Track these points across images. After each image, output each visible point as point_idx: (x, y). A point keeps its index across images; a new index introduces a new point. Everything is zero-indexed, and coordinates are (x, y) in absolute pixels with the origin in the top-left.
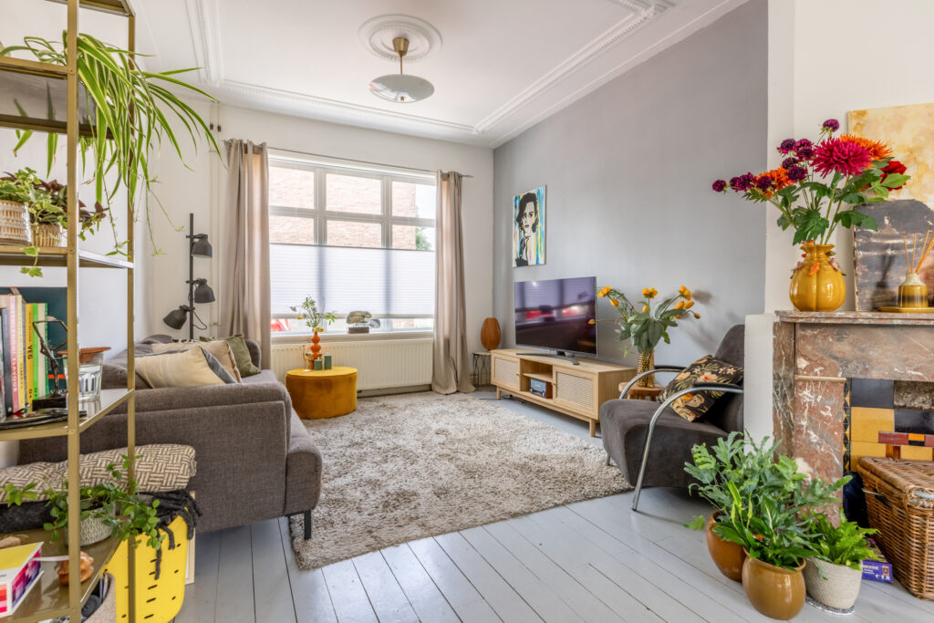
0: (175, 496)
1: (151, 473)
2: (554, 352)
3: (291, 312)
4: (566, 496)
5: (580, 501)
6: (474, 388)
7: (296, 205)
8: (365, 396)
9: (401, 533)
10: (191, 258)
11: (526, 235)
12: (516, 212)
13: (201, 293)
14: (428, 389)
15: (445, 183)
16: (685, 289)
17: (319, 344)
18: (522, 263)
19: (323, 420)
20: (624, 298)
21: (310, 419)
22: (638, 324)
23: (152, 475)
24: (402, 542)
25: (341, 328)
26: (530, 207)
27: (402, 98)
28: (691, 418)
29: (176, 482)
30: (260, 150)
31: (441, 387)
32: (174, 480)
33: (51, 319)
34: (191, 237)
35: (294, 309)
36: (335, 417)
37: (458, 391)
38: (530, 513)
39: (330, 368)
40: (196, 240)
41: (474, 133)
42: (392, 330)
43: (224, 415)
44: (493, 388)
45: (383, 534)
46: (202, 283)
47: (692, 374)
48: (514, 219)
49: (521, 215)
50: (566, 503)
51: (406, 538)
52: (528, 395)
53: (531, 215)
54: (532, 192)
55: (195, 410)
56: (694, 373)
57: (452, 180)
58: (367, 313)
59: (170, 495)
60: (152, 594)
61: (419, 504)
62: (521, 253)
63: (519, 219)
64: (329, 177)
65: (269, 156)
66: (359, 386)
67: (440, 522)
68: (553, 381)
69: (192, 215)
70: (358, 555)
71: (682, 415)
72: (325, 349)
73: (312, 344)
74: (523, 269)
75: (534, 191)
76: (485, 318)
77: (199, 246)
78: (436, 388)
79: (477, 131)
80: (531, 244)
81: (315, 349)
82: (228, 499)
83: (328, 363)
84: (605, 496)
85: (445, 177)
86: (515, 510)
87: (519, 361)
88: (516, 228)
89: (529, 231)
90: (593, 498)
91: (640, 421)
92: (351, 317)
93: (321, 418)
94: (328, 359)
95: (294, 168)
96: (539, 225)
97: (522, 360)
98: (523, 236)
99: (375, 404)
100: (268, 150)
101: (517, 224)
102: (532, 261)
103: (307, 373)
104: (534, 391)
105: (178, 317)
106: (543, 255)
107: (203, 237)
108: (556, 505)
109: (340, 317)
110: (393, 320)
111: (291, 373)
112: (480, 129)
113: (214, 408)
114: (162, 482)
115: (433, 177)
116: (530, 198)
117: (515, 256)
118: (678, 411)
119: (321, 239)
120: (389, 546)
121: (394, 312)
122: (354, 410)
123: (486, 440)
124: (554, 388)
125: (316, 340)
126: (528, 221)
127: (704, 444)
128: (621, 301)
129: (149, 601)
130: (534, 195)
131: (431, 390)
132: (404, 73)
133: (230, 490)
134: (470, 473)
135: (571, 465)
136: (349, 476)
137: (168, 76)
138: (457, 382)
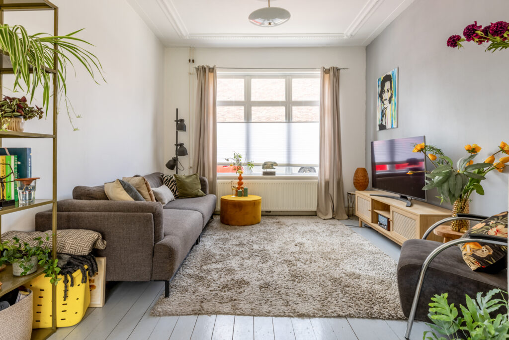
0: (81, 259)
1: (72, 244)
2: (398, 195)
3: (226, 161)
4: (351, 311)
5: (363, 318)
6: (347, 217)
7: (233, 99)
8: (268, 214)
9: (219, 307)
10: (177, 132)
11: (385, 106)
12: (379, 90)
13: (181, 150)
14: (313, 215)
15: (327, 76)
16: (505, 145)
17: (242, 181)
18: (382, 127)
19: (236, 227)
20: (442, 154)
21: (230, 225)
22: (440, 176)
23: (72, 245)
24: (214, 314)
25: (258, 171)
26: (387, 85)
27: (270, 24)
28: (473, 267)
29: (82, 251)
30: (212, 70)
31: (323, 214)
32: (81, 250)
33: (19, 163)
34: (177, 121)
35: (228, 160)
36: (244, 225)
37: (333, 218)
38: (314, 316)
39: (247, 196)
40: (179, 122)
41: (345, 37)
42: (292, 174)
43: (120, 218)
44: (357, 218)
45: (206, 306)
46: (181, 145)
47: (487, 225)
48: (378, 96)
49: (382, 91)
50: (350, 316)
51: (218, 311)
52: (376, 226)
53: (388, 91)
54: (388, 74)
55: (107, 213)
56: (488, 225)
57: (332, 73)
58: (275, 163)
59: (79, 257)
60: (64, 308)
61: (244, 291)
62: (382, 120)
63: (381, 96)
64: (253, 80)
65: (217, 72)
66: (262, 208)
67: (248, 306)
68: (390, 217)
69: (177, 109)
70: (185, 315)
71: (467, 262)
72: (246, 184)
73: (238, 181)
74: (383, 132)
75: (390, 73)
76: (357, 168)
77: (181, 125)
78: (319, 214)
79: (347, 36)
80: (388, 113)
81: (240, 184)
82: (122, 264)
83: (245, 193)
84: (388, 319)
85: (326, 71)
86: (303, 311)
87: (370, 200)
88: (379, 102)
89: (386, 102)
90: (377, 318)
91: (415, 261)
92: (265, 165)
93: (235, 225)
94: (246, 190)
95: (232, 78)
96: (393, 98)
97: (373, 200)
98: (383, 108)
99: (274, 220)
100: (217, 69)
101: (380, 98)
102: (389, 126)
103: (233, 198)
104: (381, 224)
105: (172, 163)
106: (396, 121)
107: (182, 121)
108: (339, 316)
109: (258, 165)
110: (293, 168)
111: (223, 197)
112: (349, 34)
113: (116, 213)
114: (75, 250)
115: (319, 73)
116: (388, 78)
117: (378, 123)
118: (465, 258)
119: (248, 118)
120: (205, 314)
121: (293, 162)
122: (258, 223)
123: (325, 256)
124: (391, 222)
125: (240, 178)
126: (386, 96)
127: (446, 295)
128: (438, 156)
129: (63, 311)
130: (390, 75)
131: (316, 215)
132: (270, 6)
133: (123, 260)
134: (295, 277)
135: (377, 287)
136: (221, 264)
137: (70, 36)
138: (333, 211)
